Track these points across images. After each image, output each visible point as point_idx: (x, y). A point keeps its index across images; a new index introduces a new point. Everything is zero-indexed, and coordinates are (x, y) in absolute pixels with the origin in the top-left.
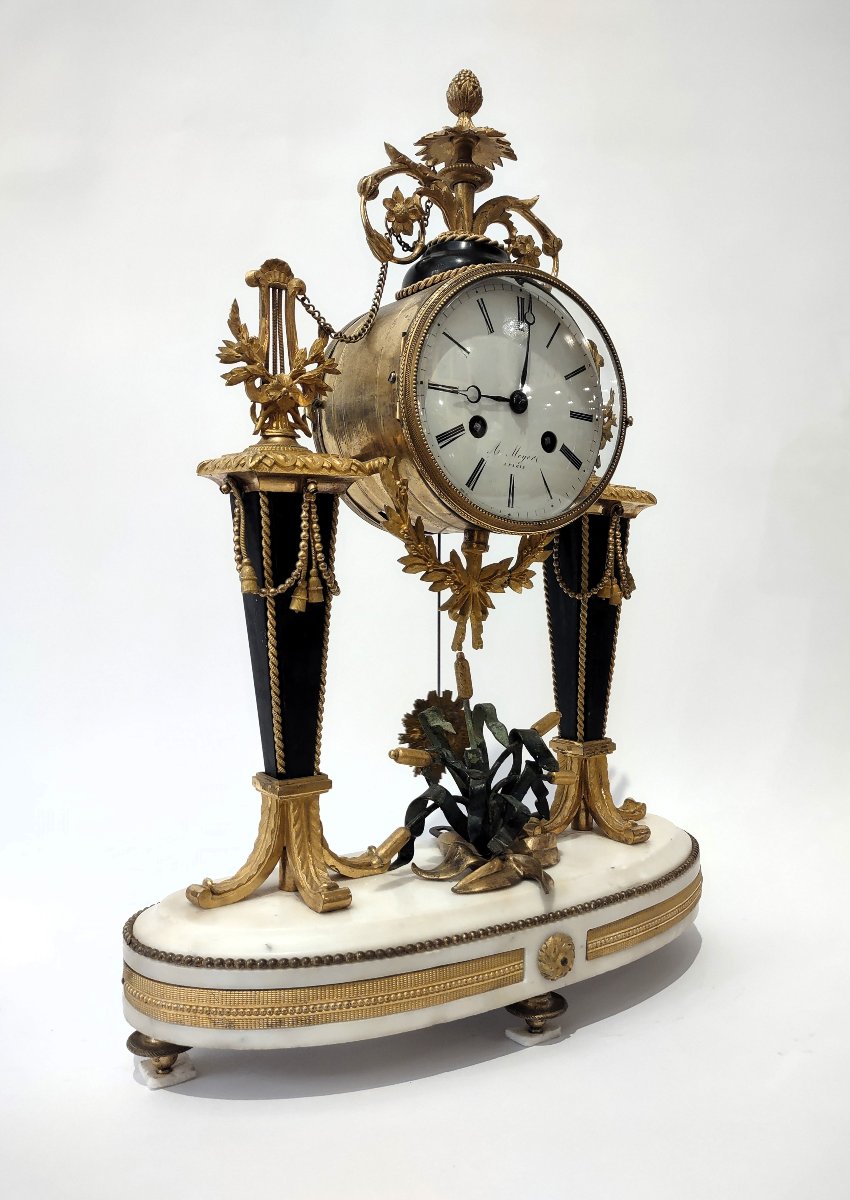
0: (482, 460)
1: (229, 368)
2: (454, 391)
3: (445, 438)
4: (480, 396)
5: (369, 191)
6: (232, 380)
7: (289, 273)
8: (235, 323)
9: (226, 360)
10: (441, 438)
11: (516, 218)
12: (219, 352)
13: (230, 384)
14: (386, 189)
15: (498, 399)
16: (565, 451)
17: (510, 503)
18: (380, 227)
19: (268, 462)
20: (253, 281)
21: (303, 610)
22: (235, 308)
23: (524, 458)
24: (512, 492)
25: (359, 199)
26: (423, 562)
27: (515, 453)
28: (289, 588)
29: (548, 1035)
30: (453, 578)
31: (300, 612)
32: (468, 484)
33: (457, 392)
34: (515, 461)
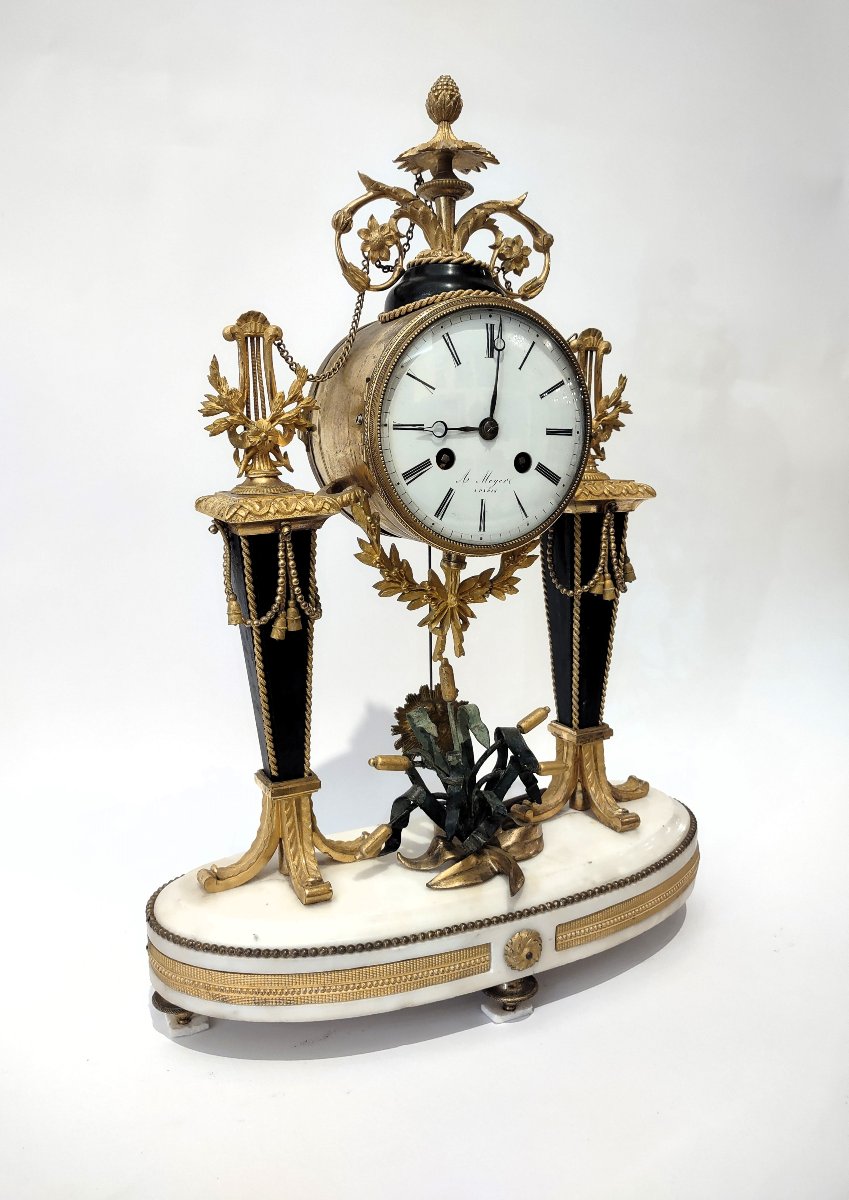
0: (451, 490)
1: (211, 420)
2: (420, 428)
3: (412, 474)
4: (447, 429)
5: (343, 226)
6: (214, 430)
7: (265, 321)
8: (216, 379)
9: (207, 413)
10: (406, 475)
11: (502, 220)
12: (202, 407)
13: (214, 435)
14: (360, 221)
15: (466, 429)
16: (541, 469)
17: (482, 528)
18: (356, 259)
19: (242, 513)
20: (231, 336)
21: (282, 639)
22: (215, 365)
23: (496, 482)
24: (483, 518)
25: (333, 233)
26: (397, 585)
27: (486, 479)
28: (270, 620)
29: (519, 1013)
30: (429, 596)
31: (279, 640)
32: (437, 514)
33: (423, 429)
34: (486, 486)
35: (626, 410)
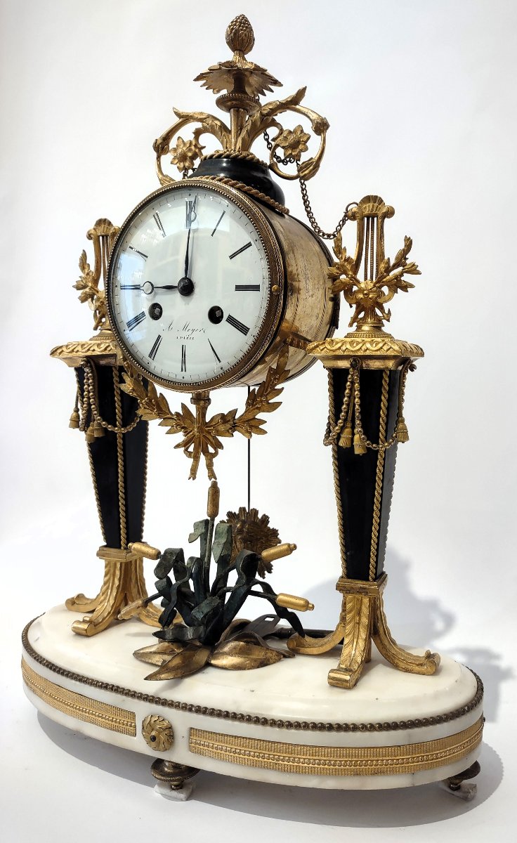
0: (159, 337)
3: (134, 323)
4: (153, 288)
6: (83, 300)
7: (110, 224)
8: (83, 266)
9: (78, 288)
10: (129, 324)
12: (76, 284)
13: (82, 302)
15: (169, 288)
16: (231, 320)
17: (183, 369)
20: (89, 237)
22: (84, 256)
23: (193, 330)
25: (155, 156)
26: (150, 412)
27: (185, 328)
30: (177, 424)
32: (150, 356)
33: (138, 288)
34: (185, 334)
35: (414, 270)
